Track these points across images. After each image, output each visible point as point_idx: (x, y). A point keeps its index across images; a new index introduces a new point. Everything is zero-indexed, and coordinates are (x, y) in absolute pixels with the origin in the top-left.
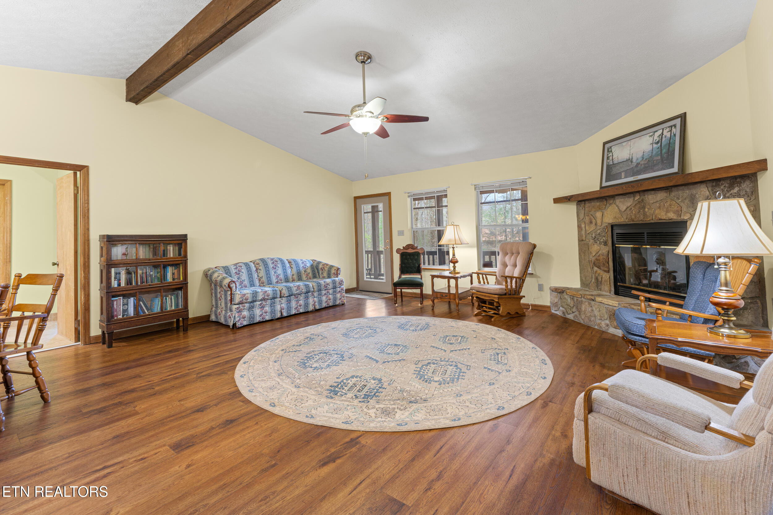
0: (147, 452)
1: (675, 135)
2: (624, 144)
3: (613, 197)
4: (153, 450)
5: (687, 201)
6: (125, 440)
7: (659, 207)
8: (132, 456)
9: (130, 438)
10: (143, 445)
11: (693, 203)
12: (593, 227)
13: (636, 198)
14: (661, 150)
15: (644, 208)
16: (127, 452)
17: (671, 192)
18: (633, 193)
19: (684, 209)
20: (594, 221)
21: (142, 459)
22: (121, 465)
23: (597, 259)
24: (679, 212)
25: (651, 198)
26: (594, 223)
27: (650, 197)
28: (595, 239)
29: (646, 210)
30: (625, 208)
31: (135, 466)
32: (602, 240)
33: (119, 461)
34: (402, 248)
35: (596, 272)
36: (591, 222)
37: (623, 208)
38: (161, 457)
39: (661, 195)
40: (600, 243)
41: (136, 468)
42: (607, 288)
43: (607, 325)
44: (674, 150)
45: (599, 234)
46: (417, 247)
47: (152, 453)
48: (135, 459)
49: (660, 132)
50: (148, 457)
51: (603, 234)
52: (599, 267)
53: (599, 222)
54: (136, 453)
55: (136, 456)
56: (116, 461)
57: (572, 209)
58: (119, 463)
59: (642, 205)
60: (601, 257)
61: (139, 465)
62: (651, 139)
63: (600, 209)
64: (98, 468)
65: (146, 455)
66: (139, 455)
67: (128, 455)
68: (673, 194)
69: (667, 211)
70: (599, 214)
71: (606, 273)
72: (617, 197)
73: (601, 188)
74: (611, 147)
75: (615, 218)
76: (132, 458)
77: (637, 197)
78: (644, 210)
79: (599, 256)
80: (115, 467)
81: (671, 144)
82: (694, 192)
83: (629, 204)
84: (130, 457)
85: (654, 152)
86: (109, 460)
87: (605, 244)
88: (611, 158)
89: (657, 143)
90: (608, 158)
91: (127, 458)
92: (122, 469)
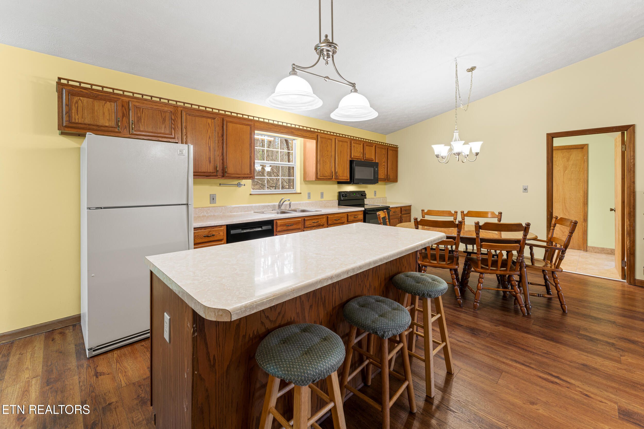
0: (596, 395)
4: (603, 398)
6: (589, 373)
8: (582, 386)
9: (594, 374)
10: (598, 388)
16: (581, 381)
21: (587, 395)
22: (569, 385)
31: (577, 395)
33: (569, 381)
38: (602, 408)
41: (577, 397)
47: (600, 399)
48: (582, 390)
50: (592, 398)
54: (586, 387)
55: (584, 389)
61: (581, 397)
64: (554, 374)
65: (592, 396)
66: (588, 391)
76: (581, 388)
80: (564, 383)
84: (579, 386)
86: (565, 375)
91: (577, 385)
92: (567, 389)
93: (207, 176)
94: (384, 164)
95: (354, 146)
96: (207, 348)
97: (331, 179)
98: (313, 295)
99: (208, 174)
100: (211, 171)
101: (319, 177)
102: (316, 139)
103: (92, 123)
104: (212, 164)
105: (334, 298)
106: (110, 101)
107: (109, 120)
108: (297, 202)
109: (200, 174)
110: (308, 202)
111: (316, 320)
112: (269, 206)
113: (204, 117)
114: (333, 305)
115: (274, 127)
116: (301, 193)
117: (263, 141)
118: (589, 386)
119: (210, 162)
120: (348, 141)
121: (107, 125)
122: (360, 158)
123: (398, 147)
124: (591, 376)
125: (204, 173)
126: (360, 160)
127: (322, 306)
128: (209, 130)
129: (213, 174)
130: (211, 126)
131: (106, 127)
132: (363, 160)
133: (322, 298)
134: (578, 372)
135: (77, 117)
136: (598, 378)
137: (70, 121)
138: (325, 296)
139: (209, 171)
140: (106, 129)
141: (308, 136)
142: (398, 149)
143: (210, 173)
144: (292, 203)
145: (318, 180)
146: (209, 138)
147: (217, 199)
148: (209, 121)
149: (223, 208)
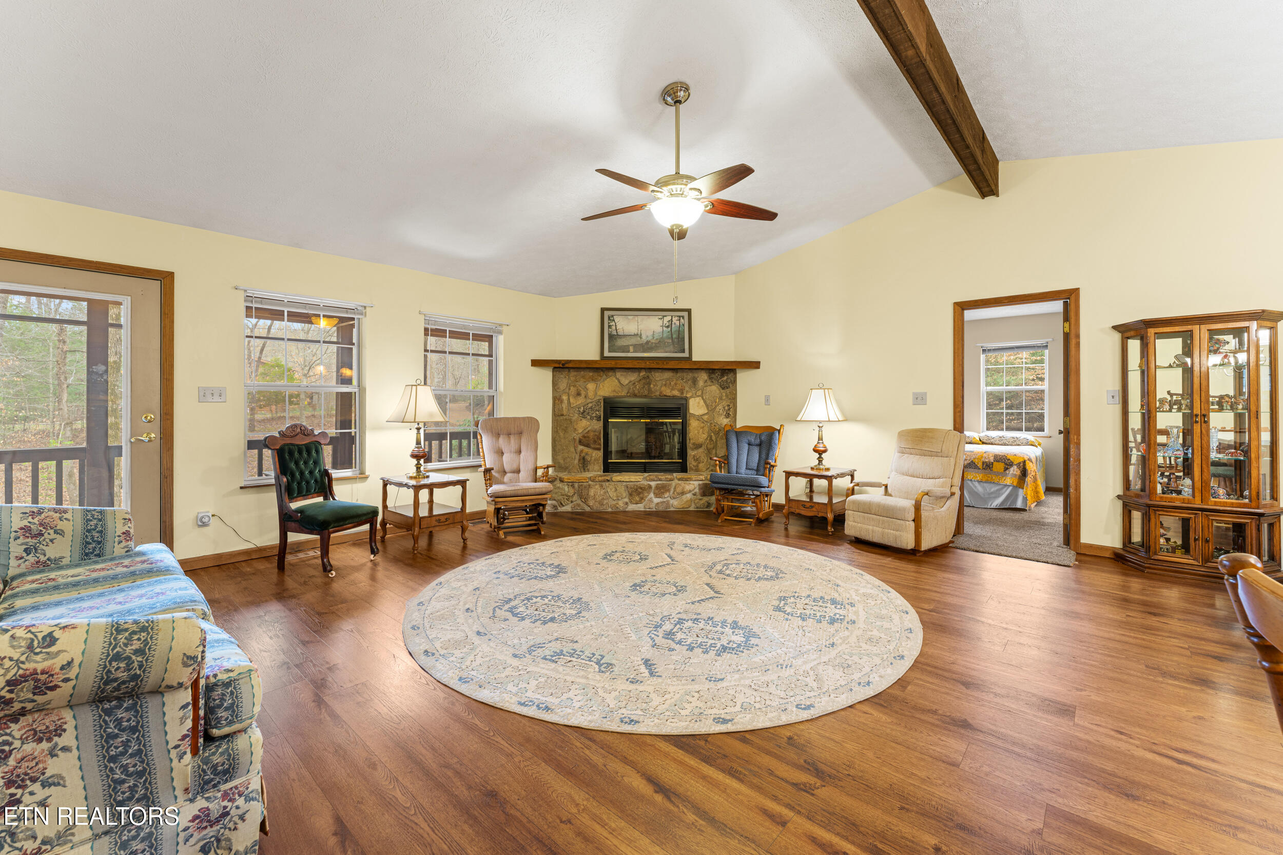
0: (1107, 735)
1: (684, 325)
2: (629, 317)
3: (613, 369)
4: (1096, 731)
5: (690, 382)
6: (1120, 777)
7: (665, 385)
8: (1131, 747)
9: (1110, 775)
10: (1103, 747)
11: (695, 384)
12: (581, 400)
13: (641, 374)
14: (672, 335)
15: (649, 384)
16: (1133, 756)
17: (677, 372)
18: (639, 369)
19: (687, 389)
20: (583, 393)
21: (1121, 733)
22: (1154, 748)
23: (584, 437)
24: (682, 391)
25: (657, 376)
26: (583, 396)
27: (657, 374)
28: (585, 414)
29: (652, 386)
30: (627, 382)
31: (1138, 733)
32: (594, 415)
33: (1155, 755)
34: (278, 435)
35: (582, 451)
36: (579, 394)
37: (625, 381)
38: (1098, 718)
39: (668, 375)
40: (592, 418)
41: (1138, 730)
42: (596, 467)
43: (627, 504)
44: (683, 338)
45: (591, 408)
46: (312, 430)
47: (1101, 730)
48: (1131, 740)
49: (669, 318)
50: (1112, 730)
51: (597, 408)
52: (587, 446)
53: (591, 394)
54: (1123, 746)
55: (1126, 742)
56: (1158, 759)
57: (546, 375)
58: (1155, 752)
59: (647, 381)
60: (592, 434)
61: (1132, 731)
62: (661, 322)
63: (593, 380)
64: (1190, 769)
65: (1113, 733)
66: (1120, 740)
67: (1135, 753)
68: (679, 375)
69: (672, 389)
70: (591, 386)
71: (596, 451)
72: (618, 370)
73: (603, 357)
74: (613, 316)
75: (614, 391)
76: (1132, 744)
77: (643, 373)
78: (649, 386)
79: (587, 433)
80: (1164, 751)
81: (680, 333)
82: (696, 375)
83: (633, 379)
84: (1135, 748)
85: (665, 335)
86: (1168, 768)
87: (598, 419)
88: (614, 327)
89: (668, 327)
90: (610, 327)
91: (1140, 749)
92: (1156, 742)
118: (1118, 749)
124: (1116, 771)
134: (1143, 777)
136: (1103, 766)
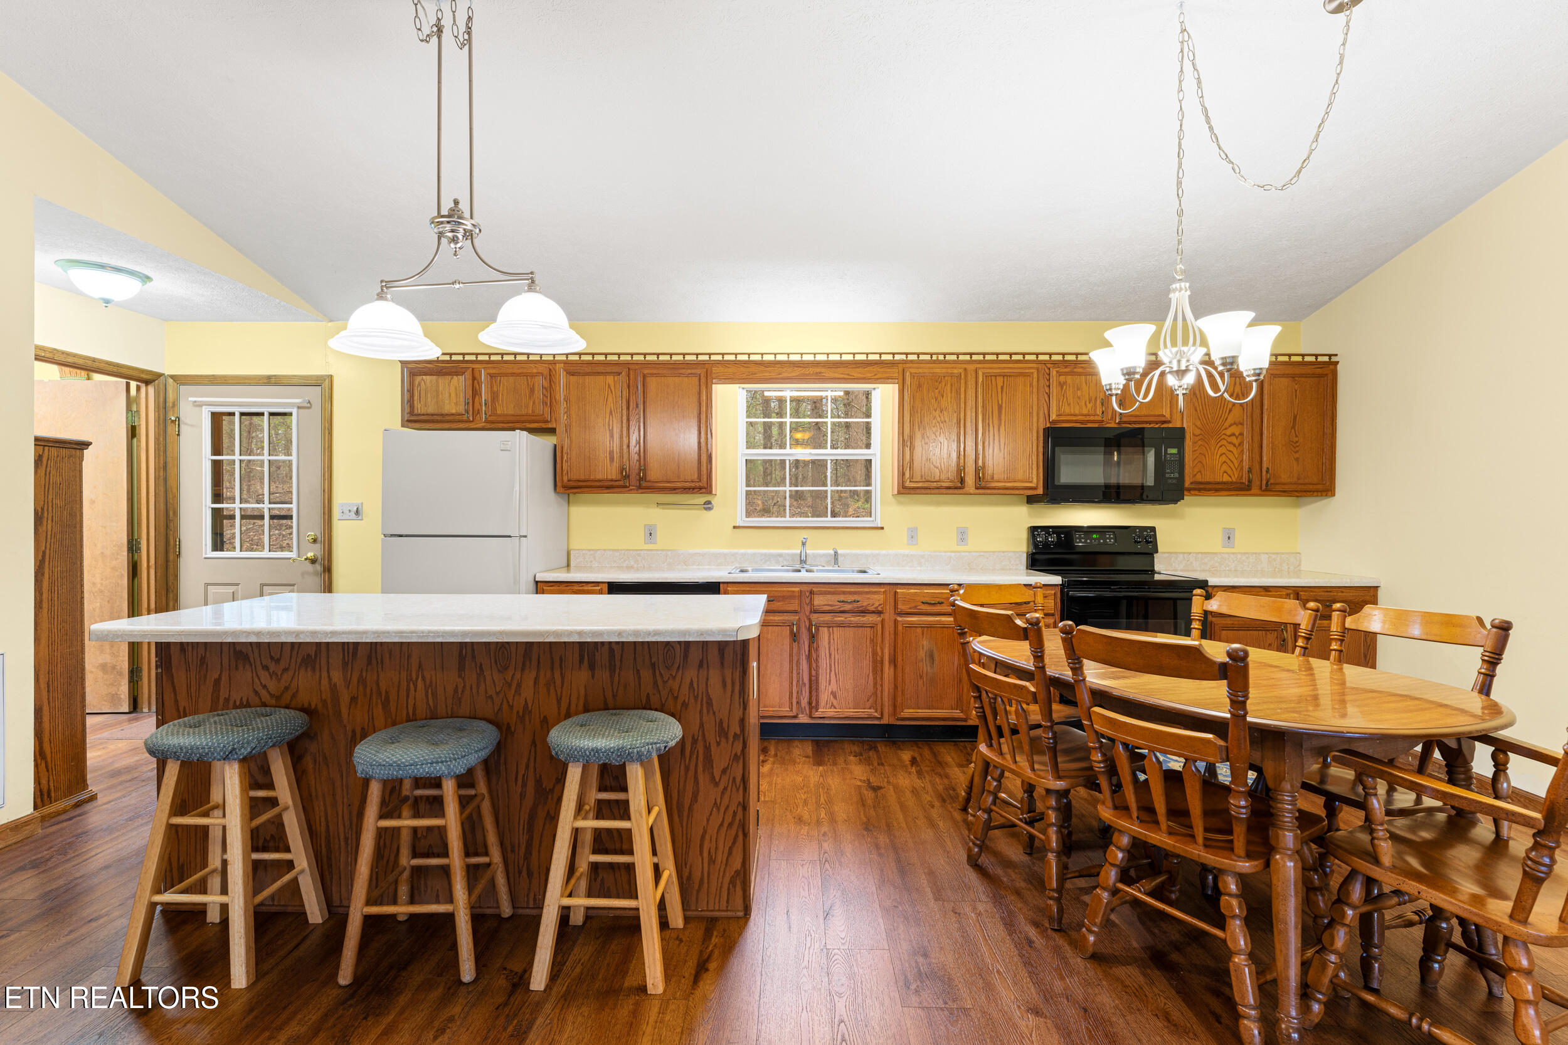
93: (608, 488)
94: (1236, 430)
95: (1061, 385)
96: (175, 695)
97: (960, 488)
98: (358, 682)
99: (606, 484)
100: (614, 477)
101: (908, 484)
102: (901, 381)
103: (436, 412)
104: (616, 464)
105: (411, 702)
106: (457, 374)
107: (456, 404)
108: (868, 552)
109: (593, 484)
110: (906, 551)
111: (366, 727)
112: (780, 555)
113: (599, 374)
114: (408, 713)
115: (762, 368)
116: (882, 528)
117: (781, 401)
119: (612, 459)
120: (1032, 371)
121: (454, 411)
122: (1096, 418)
123: (1334, 359)
125: (600, 481)
126: (1096, 425)
127: (380, 706)
128: (610, 399)
129: (617, 483)
130: (613, 388)
131: (453, 415)
132: (1116, 426)
133: (380, 694)
135: (419, 406)
137: (411, 413)
138: (387, 693)
139: (609, 477)
140: (451, 418)
141: (869, 375)
142: (1339, 366)
143: (612, 480)
144: (839, 552)
145: (907, 491)
146: (611, 412)
147: (659, 534)
148: (610, 379)
149: (669, 553)
